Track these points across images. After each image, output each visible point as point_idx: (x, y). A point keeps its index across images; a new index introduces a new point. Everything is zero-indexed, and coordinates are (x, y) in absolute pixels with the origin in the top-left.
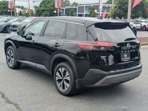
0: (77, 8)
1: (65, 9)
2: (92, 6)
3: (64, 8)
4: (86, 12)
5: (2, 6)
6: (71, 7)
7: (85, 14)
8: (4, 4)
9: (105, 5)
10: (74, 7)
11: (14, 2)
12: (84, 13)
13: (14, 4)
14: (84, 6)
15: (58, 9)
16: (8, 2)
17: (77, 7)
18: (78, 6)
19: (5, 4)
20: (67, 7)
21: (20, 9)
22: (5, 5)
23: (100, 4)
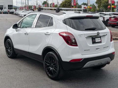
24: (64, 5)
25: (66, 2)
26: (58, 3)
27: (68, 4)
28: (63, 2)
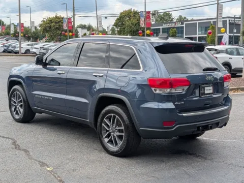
0: (183, 27)
1: (162, 29)
2: (212, 23)
3: (161, 27)
4: (200, 33)
5: (54, 26)
6: (173, 25)
7: (199, 37)
8: (56, 23)
9: (233, 19)
10: (179, 25)
11: (72, 18)
12: (197, 36)
13: (74, 21)
14: (198, 22)
15: (145, 29)
16: (63, 18)
17: (184, 25)
18: (185, 23)
19: (59, 22)
20: (165, 26)
21: (85, 31)
22: (58, 24)
23: (219, 20)
24: (48, 29)
25: (51, 21)
26: (32, 23)
27: (55, 27)
28: (44, 21)
